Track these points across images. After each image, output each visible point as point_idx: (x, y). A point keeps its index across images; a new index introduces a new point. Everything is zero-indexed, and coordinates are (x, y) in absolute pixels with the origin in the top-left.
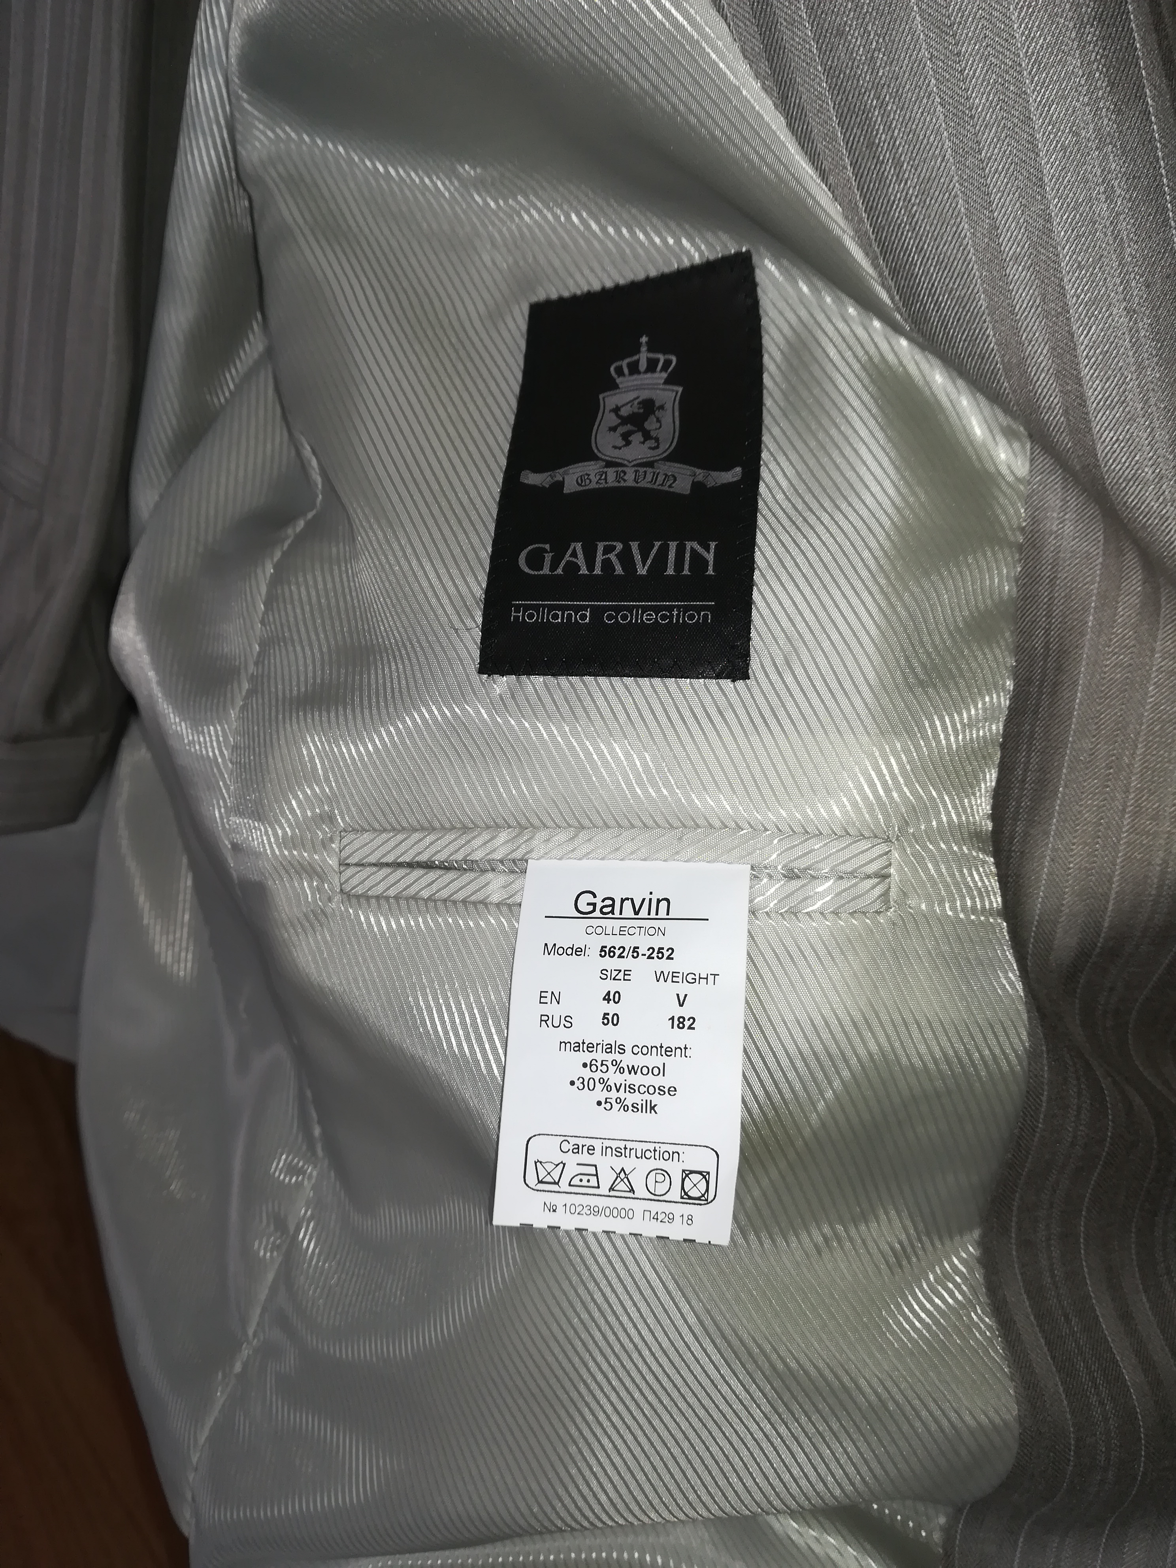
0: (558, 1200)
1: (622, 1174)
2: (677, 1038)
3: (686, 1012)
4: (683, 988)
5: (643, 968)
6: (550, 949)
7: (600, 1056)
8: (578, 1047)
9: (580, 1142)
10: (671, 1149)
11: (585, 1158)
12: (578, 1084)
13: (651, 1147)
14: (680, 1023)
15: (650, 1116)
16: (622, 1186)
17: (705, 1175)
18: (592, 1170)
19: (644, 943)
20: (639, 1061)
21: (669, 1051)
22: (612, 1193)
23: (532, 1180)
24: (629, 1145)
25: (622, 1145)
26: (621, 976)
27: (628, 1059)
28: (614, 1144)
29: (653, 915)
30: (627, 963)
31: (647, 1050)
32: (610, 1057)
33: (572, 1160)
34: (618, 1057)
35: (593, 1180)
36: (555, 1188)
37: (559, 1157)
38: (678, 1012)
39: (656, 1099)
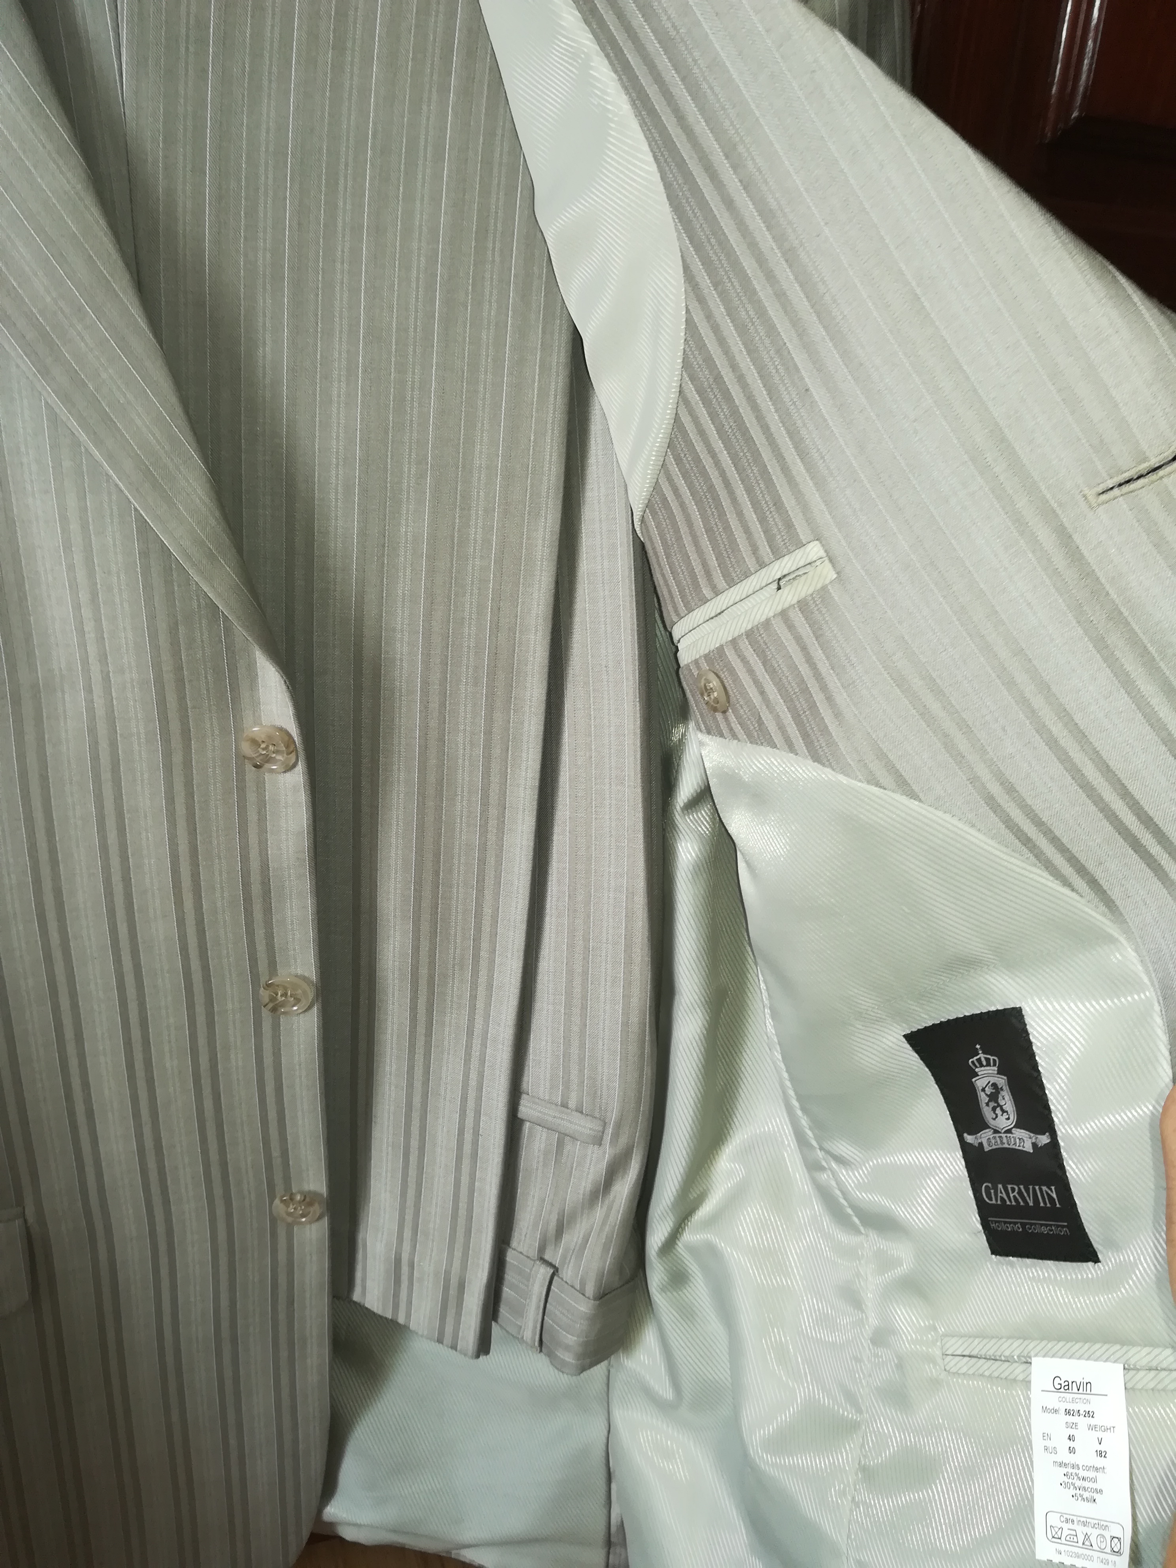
0: (1062, 1548)
1: (1087, 1536)
2: (1099, 1462)
3: (1101, 1448)
4: (1100, 1434)
5: (1082, 1421)
6: (1045, 1409)
7: (1070, 1470)
8: (1061, 1464)
9: (1068, 1517)
10: (1105, 1524)
11: (1070, 1526)
12: (1063, 1484)
13: (1097, 1522)
14: (1101, 1454)
15: (1094, 1505)
16: (1087, 1543)
17: (1119, 1539)
18: (1074, 1533)
19: (1083, 1408)
20: (1086, 1474)
21: (1097, 1469)
22: (1084, 1546)
23: (1050, 1537)
24: (1088, 1520)
25: (1085, 1520)
26: (1074, 1426)
27: (1082, 1473)
28: (1082, 1519)
29: (1085, 1392)
30: (1075, 1419)
31: (1088, 1468)
32: (1074, 1471)
33: (1066, 1526)
34: (1077, 1472)
35: (1075, 1538)
36: (1059, 1541)
37: (1060, 1525)
38: (1099, 1448)
39: (1096, 1496)
